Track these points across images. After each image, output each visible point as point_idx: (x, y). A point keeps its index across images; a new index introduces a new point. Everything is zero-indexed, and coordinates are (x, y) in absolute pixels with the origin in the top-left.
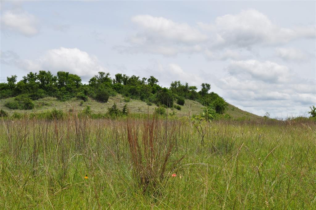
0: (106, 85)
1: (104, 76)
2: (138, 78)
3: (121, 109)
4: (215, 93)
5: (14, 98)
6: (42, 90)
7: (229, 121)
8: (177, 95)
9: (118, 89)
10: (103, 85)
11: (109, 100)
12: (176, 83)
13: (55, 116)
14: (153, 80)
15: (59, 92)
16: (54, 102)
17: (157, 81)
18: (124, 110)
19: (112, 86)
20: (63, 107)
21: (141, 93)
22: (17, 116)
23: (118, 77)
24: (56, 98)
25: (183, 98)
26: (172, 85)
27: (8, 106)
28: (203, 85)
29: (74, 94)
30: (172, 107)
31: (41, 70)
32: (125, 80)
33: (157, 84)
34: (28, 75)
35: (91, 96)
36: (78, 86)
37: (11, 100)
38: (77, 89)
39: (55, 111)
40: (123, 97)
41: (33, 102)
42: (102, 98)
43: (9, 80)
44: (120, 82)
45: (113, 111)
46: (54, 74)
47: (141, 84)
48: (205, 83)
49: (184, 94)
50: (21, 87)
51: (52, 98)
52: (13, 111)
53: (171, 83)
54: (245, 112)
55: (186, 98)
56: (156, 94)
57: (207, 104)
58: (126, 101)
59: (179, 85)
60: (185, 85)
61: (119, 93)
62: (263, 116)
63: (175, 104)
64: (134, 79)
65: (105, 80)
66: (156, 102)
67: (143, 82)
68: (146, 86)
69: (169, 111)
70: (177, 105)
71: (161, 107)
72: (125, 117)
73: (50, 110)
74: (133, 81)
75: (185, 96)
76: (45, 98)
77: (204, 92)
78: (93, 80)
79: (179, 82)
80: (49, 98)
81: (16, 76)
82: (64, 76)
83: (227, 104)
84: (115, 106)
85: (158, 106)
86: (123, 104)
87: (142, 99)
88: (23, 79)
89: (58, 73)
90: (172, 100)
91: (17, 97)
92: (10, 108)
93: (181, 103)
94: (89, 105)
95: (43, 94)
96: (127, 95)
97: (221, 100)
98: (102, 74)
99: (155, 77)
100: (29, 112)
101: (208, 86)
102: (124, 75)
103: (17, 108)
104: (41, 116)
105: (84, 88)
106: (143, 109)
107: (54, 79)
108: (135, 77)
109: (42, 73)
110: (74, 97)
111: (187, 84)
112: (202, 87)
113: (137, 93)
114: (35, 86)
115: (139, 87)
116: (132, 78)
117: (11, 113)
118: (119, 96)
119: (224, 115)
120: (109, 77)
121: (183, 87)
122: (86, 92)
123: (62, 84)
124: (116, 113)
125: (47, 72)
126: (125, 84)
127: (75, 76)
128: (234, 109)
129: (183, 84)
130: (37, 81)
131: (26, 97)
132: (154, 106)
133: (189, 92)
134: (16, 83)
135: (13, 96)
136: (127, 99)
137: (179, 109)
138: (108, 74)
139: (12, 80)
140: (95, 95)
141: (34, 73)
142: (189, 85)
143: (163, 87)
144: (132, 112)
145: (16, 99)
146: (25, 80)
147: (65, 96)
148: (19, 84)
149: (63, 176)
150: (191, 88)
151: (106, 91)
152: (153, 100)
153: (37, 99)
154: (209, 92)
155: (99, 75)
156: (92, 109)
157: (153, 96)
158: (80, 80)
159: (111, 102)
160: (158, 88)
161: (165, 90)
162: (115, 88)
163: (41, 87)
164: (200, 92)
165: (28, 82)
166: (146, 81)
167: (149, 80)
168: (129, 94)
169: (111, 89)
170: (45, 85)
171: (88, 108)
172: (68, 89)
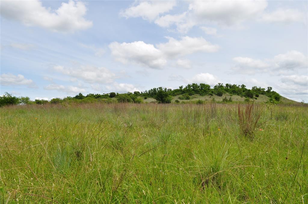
0: (222, 89)
1: (221, 85)
2: (236, 85)
3: (229, 99)
4: (274, 91)
5: (182, 95)
6: (193, 92)
7: (282, 104)
8: (255, 93)
9: (227, 90)
10: (220, 89)
11: (223, 95)
12: (255, 87)
13: (200, 103)
14: (243, 86)
15: (201, 92)
16: (198, 97)
17: (245, 86)
18: (230, 100)
19: (224, 89)
20: (202, 99)
21: (238, 92)
22: (184, 103)
23: (227, 85)
24: (199, 95)
25: (258, 94)
26: (253, 88)
27: (180, 98)
28: (268, 88)
29: (207, 93)
30: (253, 98)
31: (193, 83)
32: (230, 86)
33: (246, 87)
34: (188, 85)
35: (215, 94)
36: (209, 89)
37: (181, 96)
38: (208, 91)
39: (200, 100)
40: (229, 94)
41: (190, 97)
42: (220, 95)
43: (180, 87)
44: (228, 87)
45: (225, 100)
46: (199, 84)
47: (238, 88)
48: (269, 87)
49: (259, 92)
50: (185, 90)
51: (198, 95)
52: (182, 100)
53: (252, 87)
54: (291, 100)
55: (260, 94)
56: (245, 92)
57: (270, 96)
58: (230, 96)
59: (256, 88)
60: (259, 88)
61: (227, 92)
62: (300, 102)
63: (254, 96)
64: (234, 86)
65: (221, 86)
66: (245, 96)
67: (239, 87)
68: (240, 89)
69: (251, 100)
70: (255, 97)
71: (247, 98)
72: (230, 103)
73: (197, 100)
74: (234, 87)
75: (259, 93)
76: (195, 95)
77: (269, 91)
78: (215, 87)
79: (256, 87)
80: (197, 95)
81: (183, 86)
82: (203, 85)
83: (281, 97)
84: (226, 98)
85: (246, 98)
86: (229, 97)
87: (238, 95)
88: (185, 87)
89: (200, 84)
90: (253, 95)
91: (183, 94)
92: (180, 99)
93: (257, 96)
94: (214, 98)
95: (194, 93)
96: (231, 93)
97: (278, 95)
98: (219, 84)
99: (244, 85)
100: (188, 101)
101: (271, 88)
102: (230, 84)
103: (183, 99)
104: (193, 102)
105: (212, 90)
106: (238, 99)
107: (199, 87)
108: (235, 85)
109: (194, 84)
110: (207, 94)
111: (260, 87)
112: (268, 89)
113: (236, 92)
114: (190, 90)
115: (237, 89)
116: (233, 85)
117: (181, 101)
118: (228, 93)
119: (280, 101)
120: (223, 85)
121: (258, 89)
122: (212, 92)
123: (202, 89)
124: (226, 101)
125: (195, 84)
126: (230, 88)
127: (208, 85)
128: (284, 98)
129: (258, 87)
130: (191, 88)
131: (187, 94)
132: (244, 98)
133: (261, 91)
134: (183, 89)
135: (181, 94)
136: (231, 94)
137: (256, 99)
138: (222, 84)
139: (181, 87)
140: (216, 93)
141: (190, 84)
142: (261, 88)
143: (248, 89)
144: (233, 100)
145: (183, 95)
146: (187, 87)
147: (203, 94)
148: (184, 89)
149: (208, 128)
150: (262, 89)
151: (221, 91)
152: (244, 95)
153: (191, 95)
154: (272, 91)
155: (218, 85)
156: (215, 99)
157: (244, 93)
158: (210, 87)
159: (224, 96)
160: (246, 89)
161: (249, 90)
162: (226, 90)
163: (193, 90)
164: (267, 91)
165: (187, 88)
166: (240, 87)
167: (241, 86)
168: (232, 92)
169: (223, 90)
170: (195, 89)
171: (214, 99)
172: (205, 91)
